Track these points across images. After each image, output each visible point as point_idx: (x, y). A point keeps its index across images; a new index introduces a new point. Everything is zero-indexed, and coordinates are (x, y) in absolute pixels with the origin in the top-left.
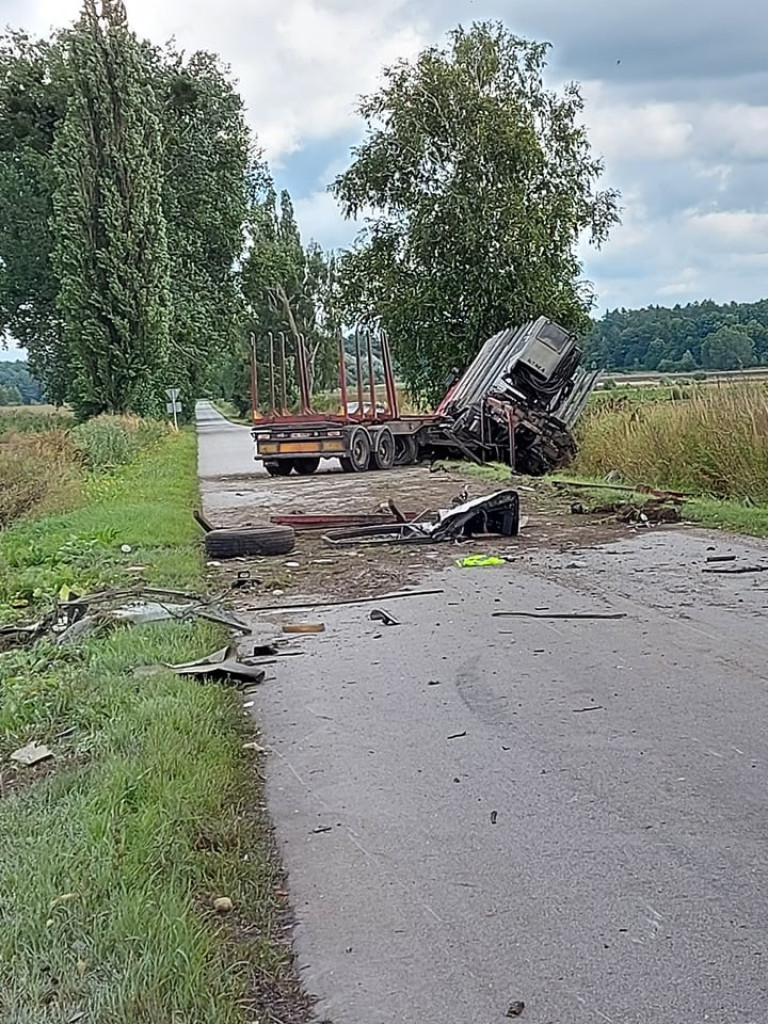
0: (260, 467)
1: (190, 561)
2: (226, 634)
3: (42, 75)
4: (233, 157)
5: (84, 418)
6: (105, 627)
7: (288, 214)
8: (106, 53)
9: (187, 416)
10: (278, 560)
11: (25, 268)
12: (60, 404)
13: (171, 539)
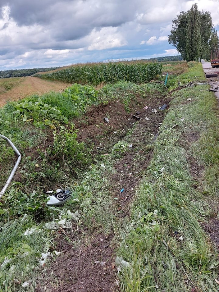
0: (211, 67)
1: (204, 78)
2: (211, 86)
3: (186, 17)
4: (210, 26)
5: (187, 62)
6: (196, 85)
7: (216, 33)
8: (194, 13)
9: (200, 61)
10: (216, 78)
11: (182, 43)
12: (185, 60)
13: (201, 76)
